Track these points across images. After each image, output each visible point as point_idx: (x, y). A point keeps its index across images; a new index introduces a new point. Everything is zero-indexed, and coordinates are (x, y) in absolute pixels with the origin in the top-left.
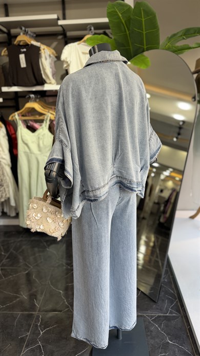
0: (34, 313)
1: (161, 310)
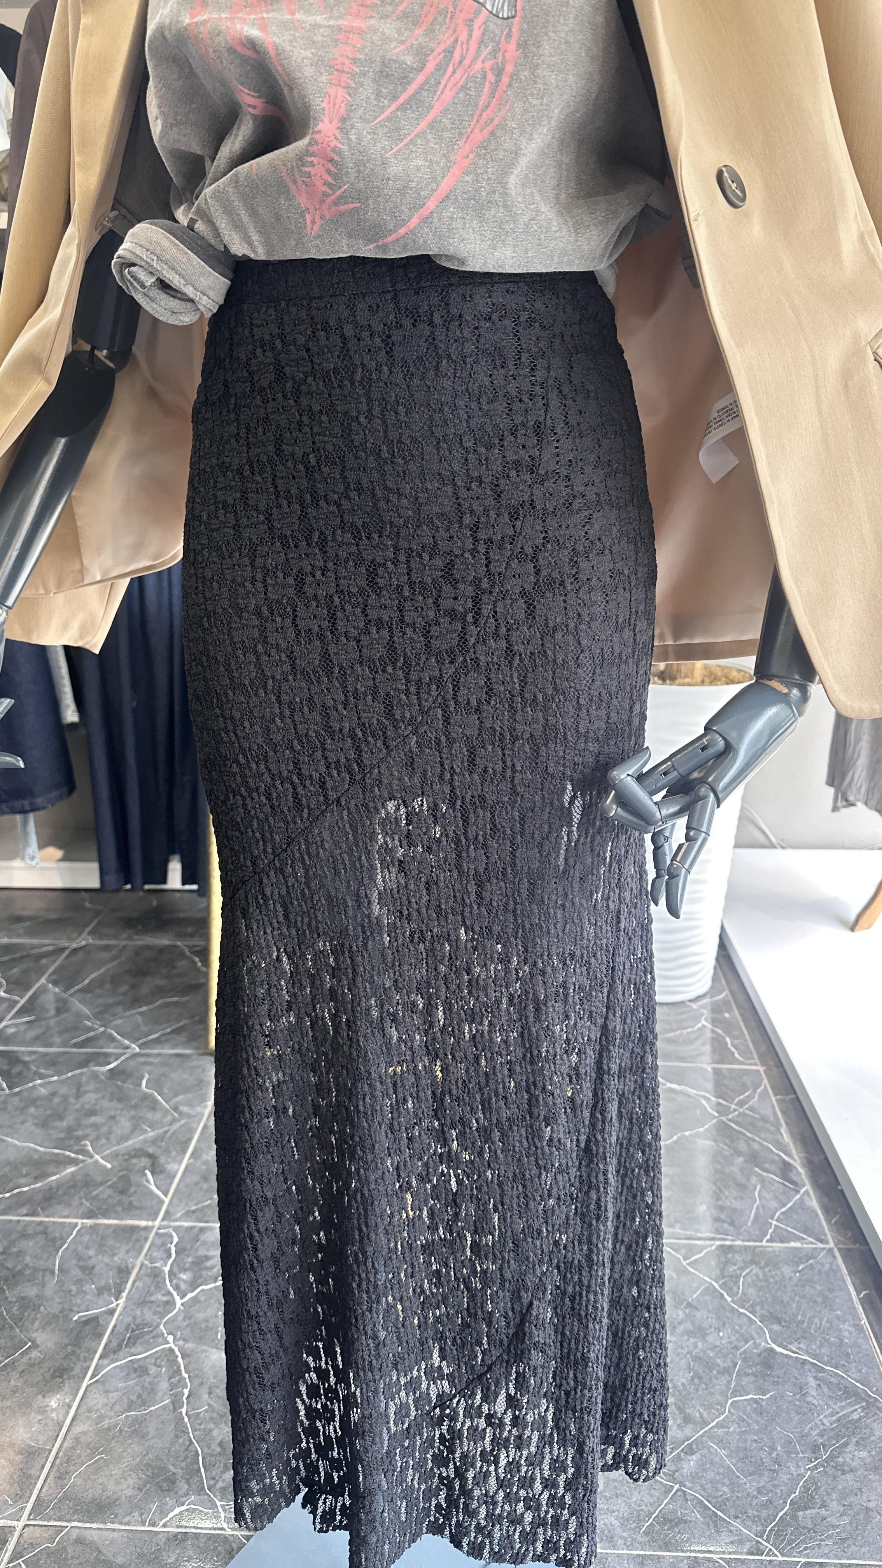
0: (143, 1223)
1: (732, 1223)
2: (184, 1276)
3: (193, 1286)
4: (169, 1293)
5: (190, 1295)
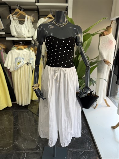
0: (22, 152)
1: (85, 148)
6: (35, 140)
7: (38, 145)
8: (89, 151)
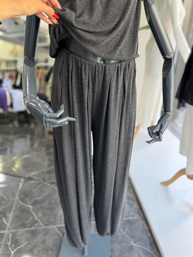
2: (13, 245)
3: (15, 248)
4: (10, 251)
5: (15, 251)
6: (29, 208)
7: (34, 217)
8: (130, 218)
